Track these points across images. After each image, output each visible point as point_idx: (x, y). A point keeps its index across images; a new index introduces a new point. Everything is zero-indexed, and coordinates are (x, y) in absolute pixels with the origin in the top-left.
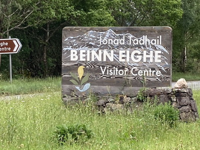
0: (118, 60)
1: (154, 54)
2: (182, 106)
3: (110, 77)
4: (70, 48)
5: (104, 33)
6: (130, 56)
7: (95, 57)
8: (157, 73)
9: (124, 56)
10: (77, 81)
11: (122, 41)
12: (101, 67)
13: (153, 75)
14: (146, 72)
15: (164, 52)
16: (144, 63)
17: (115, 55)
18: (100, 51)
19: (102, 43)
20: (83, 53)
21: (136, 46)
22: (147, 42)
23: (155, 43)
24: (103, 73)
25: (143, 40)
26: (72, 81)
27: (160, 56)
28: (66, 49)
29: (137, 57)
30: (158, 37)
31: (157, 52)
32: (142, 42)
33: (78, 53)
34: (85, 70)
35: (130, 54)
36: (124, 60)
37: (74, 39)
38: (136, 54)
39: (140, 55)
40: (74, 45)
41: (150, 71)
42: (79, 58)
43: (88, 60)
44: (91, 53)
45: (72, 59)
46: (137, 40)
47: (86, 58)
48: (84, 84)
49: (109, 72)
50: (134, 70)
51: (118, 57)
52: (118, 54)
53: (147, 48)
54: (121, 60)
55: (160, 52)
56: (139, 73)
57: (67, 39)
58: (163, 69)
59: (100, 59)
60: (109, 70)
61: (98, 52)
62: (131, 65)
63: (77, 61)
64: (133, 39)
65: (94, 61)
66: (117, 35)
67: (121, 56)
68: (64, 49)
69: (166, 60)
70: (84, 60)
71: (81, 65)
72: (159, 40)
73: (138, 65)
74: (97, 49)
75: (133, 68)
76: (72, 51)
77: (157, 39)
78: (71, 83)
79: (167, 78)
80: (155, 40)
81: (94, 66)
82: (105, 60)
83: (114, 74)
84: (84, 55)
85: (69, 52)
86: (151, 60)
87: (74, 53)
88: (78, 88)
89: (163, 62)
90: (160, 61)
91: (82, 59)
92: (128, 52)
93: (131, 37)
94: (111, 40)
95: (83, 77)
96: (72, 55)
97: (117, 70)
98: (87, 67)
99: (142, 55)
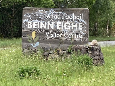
0: (57, 28)
1: (78, 25)
2: (94, 56)
3: (52, 38)
4: (27, 21)
5: (48, 11)
6: (64, 26)
7: (42, 26)
8: (80, 36)
9: (60, 26)
10: (31, 40)
11: (59, 17)
12: (46, 32)
13: (77, 37)
14: (73, 36)
15: (84, 24)
16: (72, 30)
17: (54, 25)
18: (46, 23)
19: (47, 18)
20: (35, 24)
21: (67, 20)
22: (74, 18)
23: (79, 18)
24: (47, 36)
25: (72, 16)
26: (28, 40)
27: (82, 26)
28: (25, 21)
29: (68, 26)
30: (81, 15)
31: (80, 24)
32: (71, 17)
33: (32, 23)
34: (36, 34)
35: (64, 25)
36: (60, 28)
37: (30, 15)
38: (67, 25)
39: (70, 25)
40: (30, 19)
41: (76, 35)
42: (33, 27)
43: (38, 28)
44: (40, 24)
45: (28, 27)
46: (68, 16)
47: (37, 26)
48: (36, 42)
49: (51, 36)
50: (66, 34)
51: (57, 26)
52: (57, 24)
53: (74, 21)
54: (58, 28)
55: (82, 24)
56: (69, 36)
57: (25, 15)
58: (84, 34)
59: (45, 27)
60: (51, 34)
61: (44, 23)
62: (64, 31)
63: (31, 28)
64: (66, 15)
65: (41, 28)
66: (56, 13)
67: (58, 25)
68: (24, 21)
69: (85, 28)
70: (36, 28)
71: (34, 31)
72: (81, 17)
73: (68, 31)
74: (44, 21)
75: (65, 33)
76: (29, 22)
77: (80, 16)
78: (28, 42)
79: (86, 39)
80: (79, 16)
81: (42, 32)
82: (48, 28)
83: (54, 37)
84: (36, 25)
85: (26, 23)
86: (76, 29)
87: (30, 23)
88: (32, 44)
89: (83, 29)
90: (81, 29)
91: (34, 27)
92: (62, 23)
93: (64, 14)
94: (53, 16)
95: (35, 38)
96: (28, 25)
97: (56, 34)
98: (38, 32)
99: (71, 25)
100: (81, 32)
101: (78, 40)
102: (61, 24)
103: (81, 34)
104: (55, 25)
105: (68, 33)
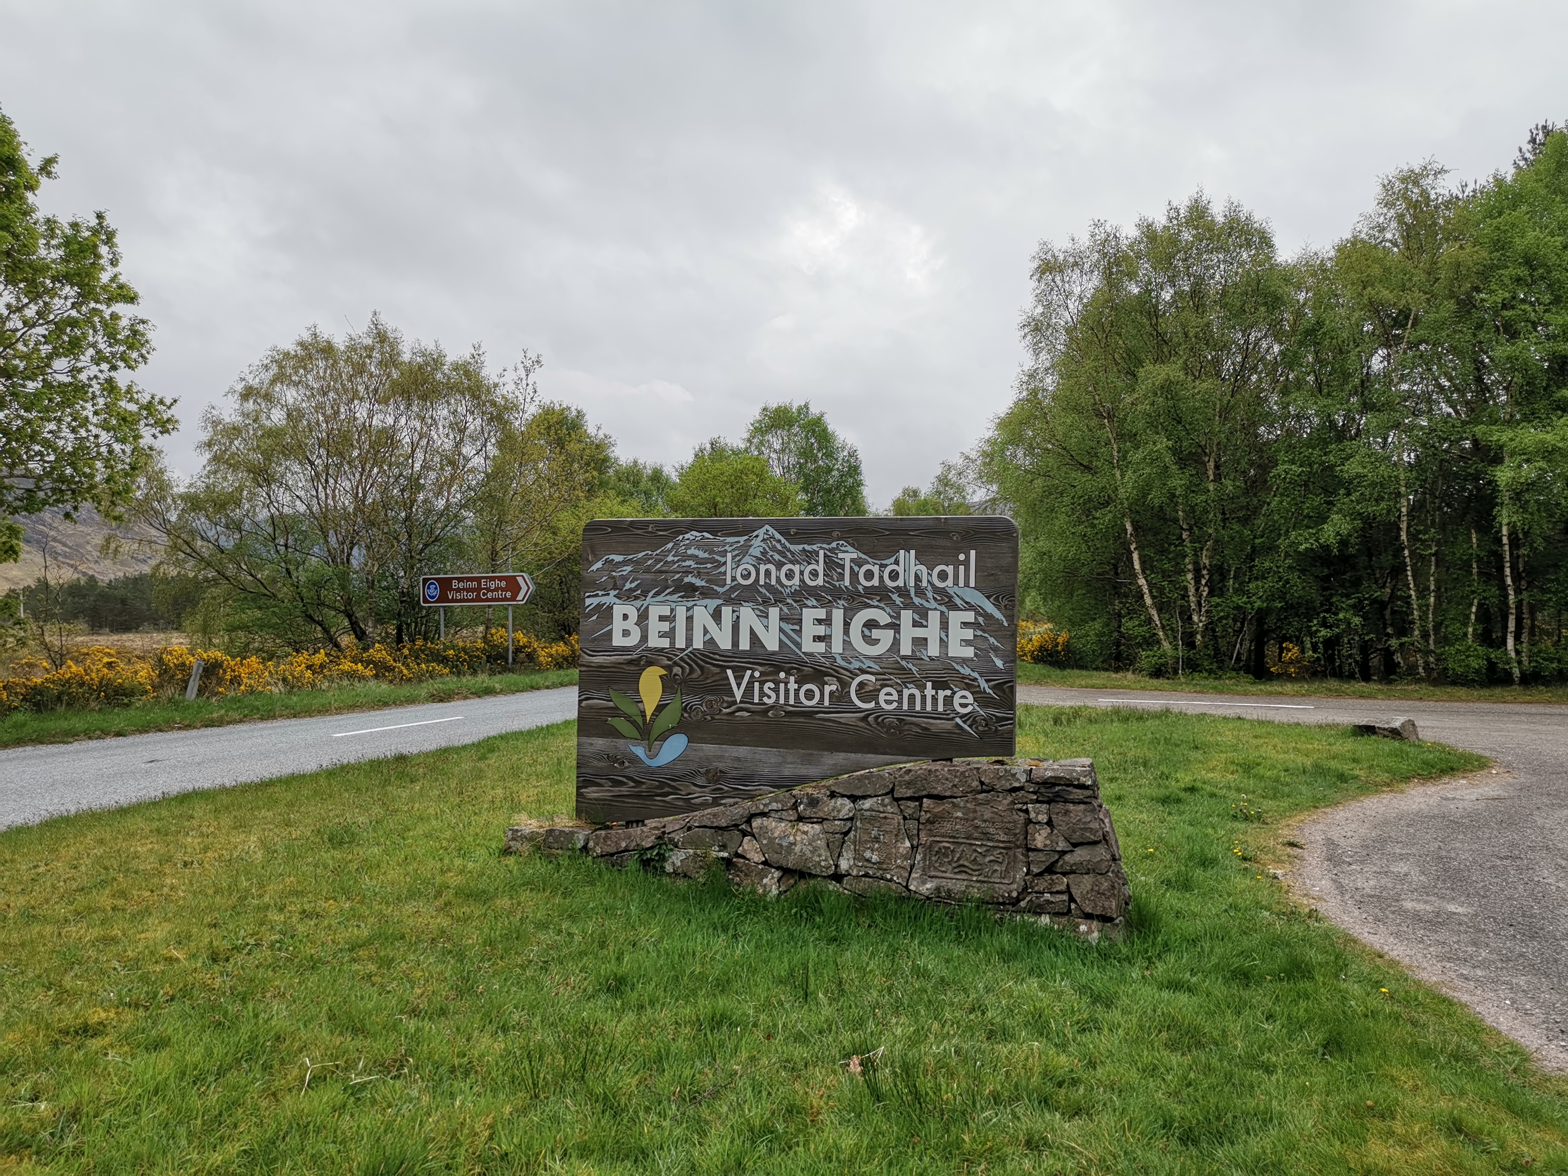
0: (799, 645)
1: (944, 625)
3: (766, 712)
4: (610, 599)
5: (742, 539)
6: (846, 632)
7: (706, 631)
8: (957, 700)
9: (821, 630)
10: (634, 723)
11: (814, 574)
12: (729, 672)
13: (941, 708)
14: (912, 697)
15: (988, 616)
16: (904, 658)
17: (785, 626)
18: (727, 612)
19: (734, 579)
20: (662, 618)
21: (870, 592)
22: (918, 578)
23: (950, 582)
24: (738, 694)
25: (900, 569)
26: (619, 723)
27: (969, 634)
28: (595, 601)
29: (876, 633)
30: (962, 557)
31: (956, 618)
32: (894, 576)
33: (643, 617)
34: (668, 683)
35: (847, 625)
36: (821, 647)
37: (625, 563)
38: (871, 624)
39: (887, 626)
40: (628, 586)
41: (929, 691)
42: (644, 638)
43: (680, 643)
44: (690, 619)
45: (618, 641)
46: (876, 569)
47: (670, 634)
48: (663, 737)
49: (762, 694)
50: (861, 685)
51: (799, 632)
52: (800, 622)
53: (917, 600)
54: (809, 646)
55: (970, 616)
56: (882, 697)
57: (599, 565)
58: (983, 684)
59: (725, 644)
60: (762, 683)
61: (717, 616)
62: (851, 667)
63: (636, 647)
64: (859, 563)
65: (701, 646)
66: (793, 548)
67: (810, 629)
68: (588, 601)
69: (995, 649)
70: (665, 643)
71: (650, 663)
72: (967, 571)
73: (876, 668)
74: (713, 603)
75: (858, 680)
76: (618, 610)
77: (957, 564)
78: (615, 733)
80: (950, 569)
81: (701, 668)
82: (745, 644)
83: (782, 701)
84: (665, 626)
85: (606, 613)
86: (933, 650)
87: (625, 617)
88: (639, 751)
90: (969, 652)
91: (655, 642)
92: (838, 615)
93: (848, 556)
94: (772, 568)
95: (660, 708)
96: (618, 625)
97: (793, 686)
98: (677, 670)
99: (895, 627)
100: (966, 671)
101: (948, 725)
102: (827, 621)
103: (968, 687)
104: (787, 627)
105: (872, 678)
